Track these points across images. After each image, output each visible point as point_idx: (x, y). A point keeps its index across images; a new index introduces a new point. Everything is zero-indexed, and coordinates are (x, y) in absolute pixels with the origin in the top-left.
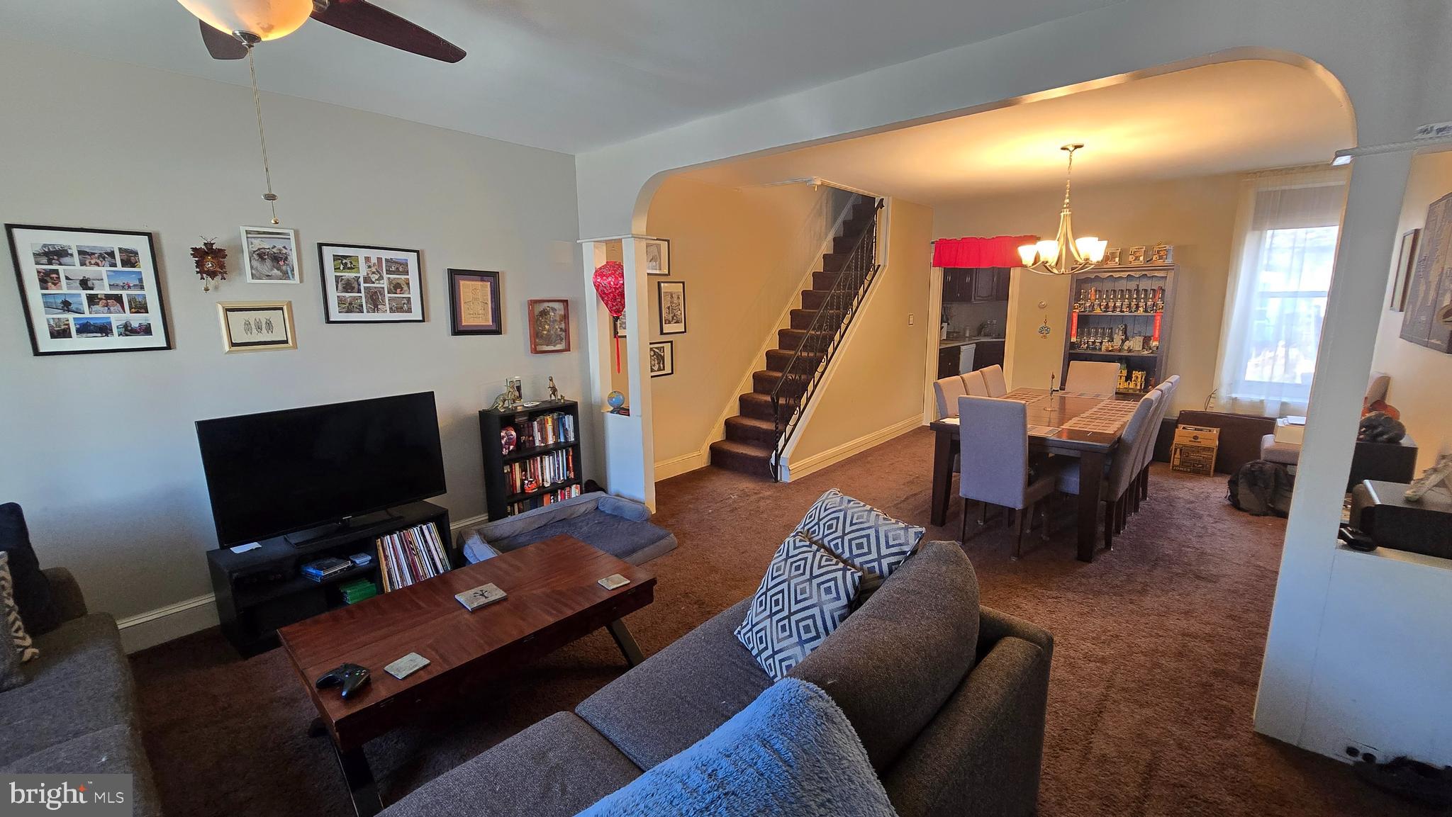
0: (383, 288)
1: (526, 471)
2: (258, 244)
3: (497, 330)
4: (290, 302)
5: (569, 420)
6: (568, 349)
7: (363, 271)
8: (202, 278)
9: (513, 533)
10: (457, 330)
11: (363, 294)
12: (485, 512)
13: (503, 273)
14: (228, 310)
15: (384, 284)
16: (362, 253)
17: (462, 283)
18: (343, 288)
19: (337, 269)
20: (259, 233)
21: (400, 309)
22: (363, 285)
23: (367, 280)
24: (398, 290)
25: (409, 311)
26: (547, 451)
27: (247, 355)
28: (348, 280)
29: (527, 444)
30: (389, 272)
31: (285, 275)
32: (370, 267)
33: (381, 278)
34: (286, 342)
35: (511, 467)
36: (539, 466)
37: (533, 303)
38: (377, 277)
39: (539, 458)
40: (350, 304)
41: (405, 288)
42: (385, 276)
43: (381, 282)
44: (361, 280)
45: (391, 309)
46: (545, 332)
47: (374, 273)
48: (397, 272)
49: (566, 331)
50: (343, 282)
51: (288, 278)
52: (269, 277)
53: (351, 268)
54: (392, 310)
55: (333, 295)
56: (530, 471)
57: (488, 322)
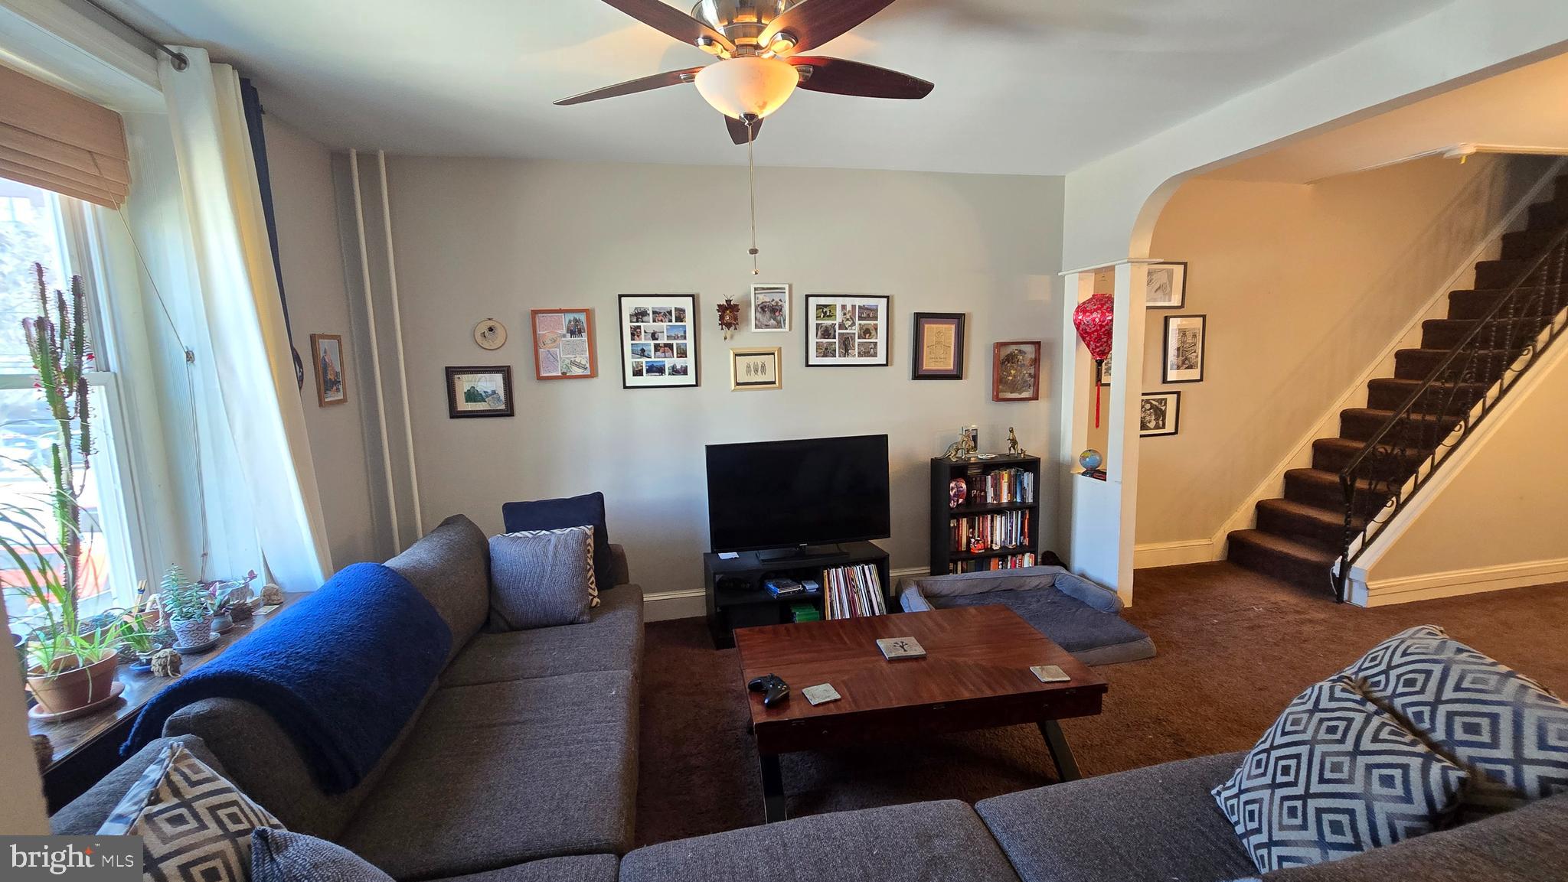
0: (855, 334)
1: (974, 529)
2: (763, 298)
3: (957, 375)
4: (780, 348)
5: (1028, 478)
6: (1035, 397)
7: (839, 317)
8: (722, 329)
9: (952, 593)
10: (918, 375)
11: (836, 340)
12: (927, 565)
13: (969, 314)
14: (736, 355)
15: (856, 330)
16: (839, 302)
17: (926, 326)
18: (822, 334)
19: (818, 317)
20: (763, 289)
21: (867, 354)
22: (838, 331)
23: (841, 326)
24: (868, 335)
25: (875, 355)
26: (999, 510)
27: (748, 394)
28: (826, 327)
29: (978, 500)
30: (861, 318)
31: (779, 325)
32: (845, 314)
33: (853, 324)
34: (774, 383)
35: (958, 522)
36: (989, 525)
37: (1000, 345)
38: (850, 323)
39: (989, 517)
40: (826, 349)
41: (873, 333)
42: (858, 322)
43: (853, 328)
44: (837, 327)
45: (859, 353)
46: (1011, 378)
47: (848, 320)
48: (868, 318)
49: (1036, 377)
50: (822, 329)
51: (781, 327)
52: (767, 326)
53: (829, 316)
54: (860, 355)
55: (813, 340)
56: (979, 529)
57: (950, 365)
